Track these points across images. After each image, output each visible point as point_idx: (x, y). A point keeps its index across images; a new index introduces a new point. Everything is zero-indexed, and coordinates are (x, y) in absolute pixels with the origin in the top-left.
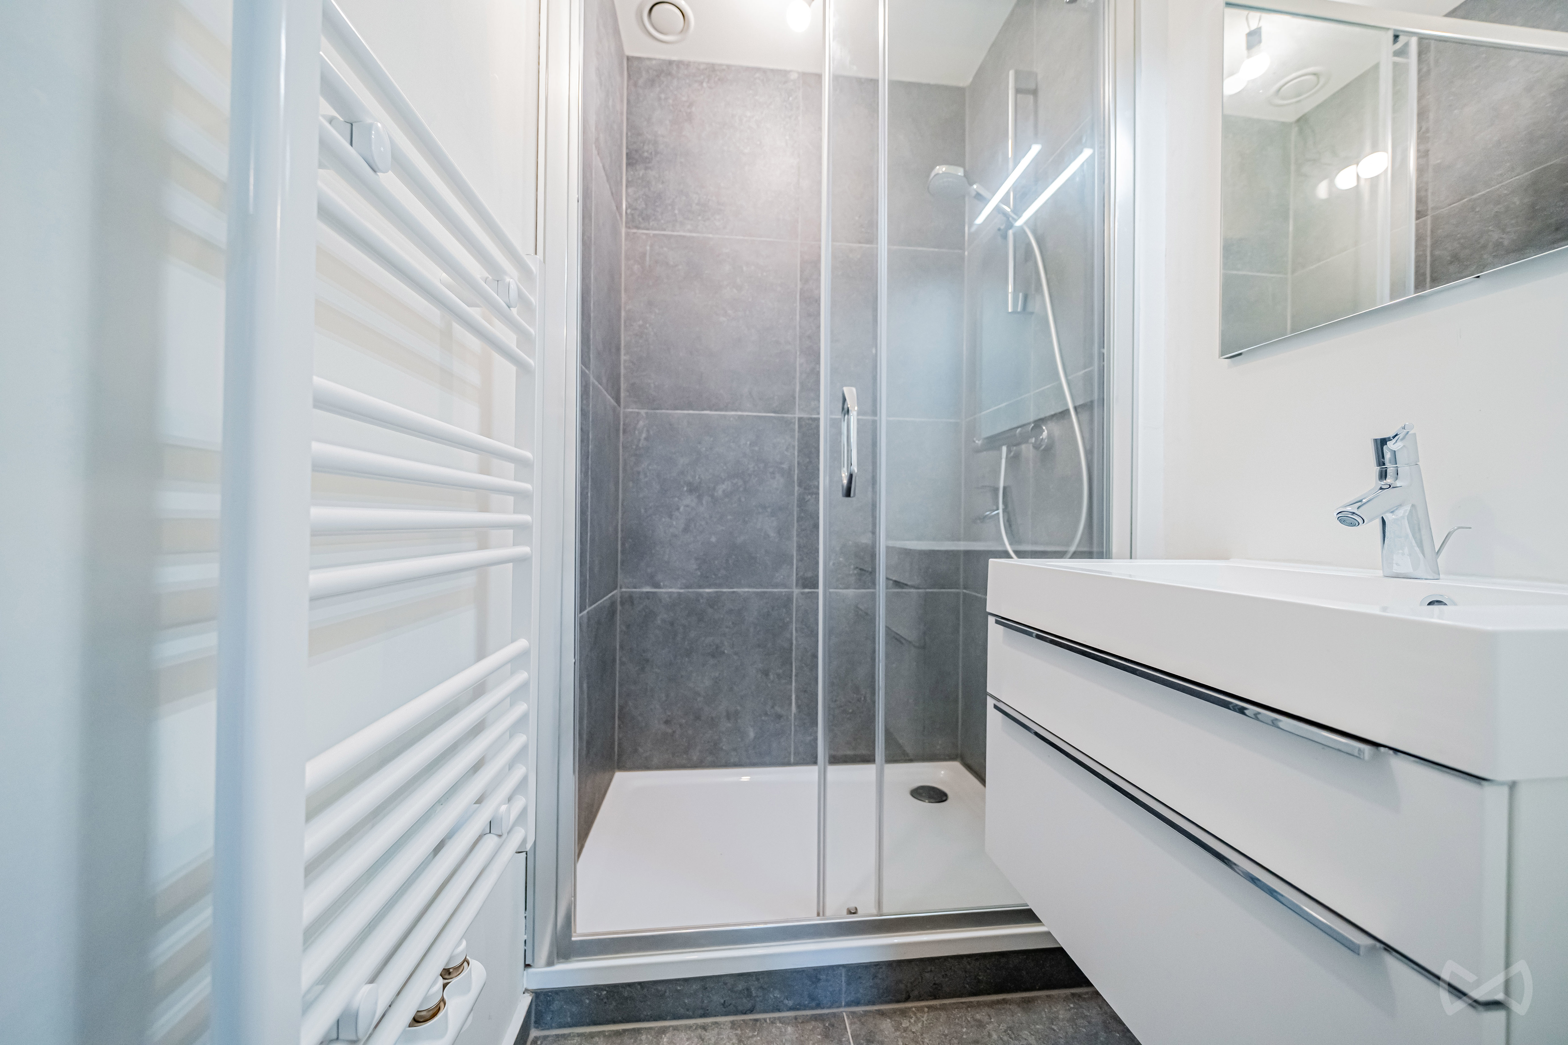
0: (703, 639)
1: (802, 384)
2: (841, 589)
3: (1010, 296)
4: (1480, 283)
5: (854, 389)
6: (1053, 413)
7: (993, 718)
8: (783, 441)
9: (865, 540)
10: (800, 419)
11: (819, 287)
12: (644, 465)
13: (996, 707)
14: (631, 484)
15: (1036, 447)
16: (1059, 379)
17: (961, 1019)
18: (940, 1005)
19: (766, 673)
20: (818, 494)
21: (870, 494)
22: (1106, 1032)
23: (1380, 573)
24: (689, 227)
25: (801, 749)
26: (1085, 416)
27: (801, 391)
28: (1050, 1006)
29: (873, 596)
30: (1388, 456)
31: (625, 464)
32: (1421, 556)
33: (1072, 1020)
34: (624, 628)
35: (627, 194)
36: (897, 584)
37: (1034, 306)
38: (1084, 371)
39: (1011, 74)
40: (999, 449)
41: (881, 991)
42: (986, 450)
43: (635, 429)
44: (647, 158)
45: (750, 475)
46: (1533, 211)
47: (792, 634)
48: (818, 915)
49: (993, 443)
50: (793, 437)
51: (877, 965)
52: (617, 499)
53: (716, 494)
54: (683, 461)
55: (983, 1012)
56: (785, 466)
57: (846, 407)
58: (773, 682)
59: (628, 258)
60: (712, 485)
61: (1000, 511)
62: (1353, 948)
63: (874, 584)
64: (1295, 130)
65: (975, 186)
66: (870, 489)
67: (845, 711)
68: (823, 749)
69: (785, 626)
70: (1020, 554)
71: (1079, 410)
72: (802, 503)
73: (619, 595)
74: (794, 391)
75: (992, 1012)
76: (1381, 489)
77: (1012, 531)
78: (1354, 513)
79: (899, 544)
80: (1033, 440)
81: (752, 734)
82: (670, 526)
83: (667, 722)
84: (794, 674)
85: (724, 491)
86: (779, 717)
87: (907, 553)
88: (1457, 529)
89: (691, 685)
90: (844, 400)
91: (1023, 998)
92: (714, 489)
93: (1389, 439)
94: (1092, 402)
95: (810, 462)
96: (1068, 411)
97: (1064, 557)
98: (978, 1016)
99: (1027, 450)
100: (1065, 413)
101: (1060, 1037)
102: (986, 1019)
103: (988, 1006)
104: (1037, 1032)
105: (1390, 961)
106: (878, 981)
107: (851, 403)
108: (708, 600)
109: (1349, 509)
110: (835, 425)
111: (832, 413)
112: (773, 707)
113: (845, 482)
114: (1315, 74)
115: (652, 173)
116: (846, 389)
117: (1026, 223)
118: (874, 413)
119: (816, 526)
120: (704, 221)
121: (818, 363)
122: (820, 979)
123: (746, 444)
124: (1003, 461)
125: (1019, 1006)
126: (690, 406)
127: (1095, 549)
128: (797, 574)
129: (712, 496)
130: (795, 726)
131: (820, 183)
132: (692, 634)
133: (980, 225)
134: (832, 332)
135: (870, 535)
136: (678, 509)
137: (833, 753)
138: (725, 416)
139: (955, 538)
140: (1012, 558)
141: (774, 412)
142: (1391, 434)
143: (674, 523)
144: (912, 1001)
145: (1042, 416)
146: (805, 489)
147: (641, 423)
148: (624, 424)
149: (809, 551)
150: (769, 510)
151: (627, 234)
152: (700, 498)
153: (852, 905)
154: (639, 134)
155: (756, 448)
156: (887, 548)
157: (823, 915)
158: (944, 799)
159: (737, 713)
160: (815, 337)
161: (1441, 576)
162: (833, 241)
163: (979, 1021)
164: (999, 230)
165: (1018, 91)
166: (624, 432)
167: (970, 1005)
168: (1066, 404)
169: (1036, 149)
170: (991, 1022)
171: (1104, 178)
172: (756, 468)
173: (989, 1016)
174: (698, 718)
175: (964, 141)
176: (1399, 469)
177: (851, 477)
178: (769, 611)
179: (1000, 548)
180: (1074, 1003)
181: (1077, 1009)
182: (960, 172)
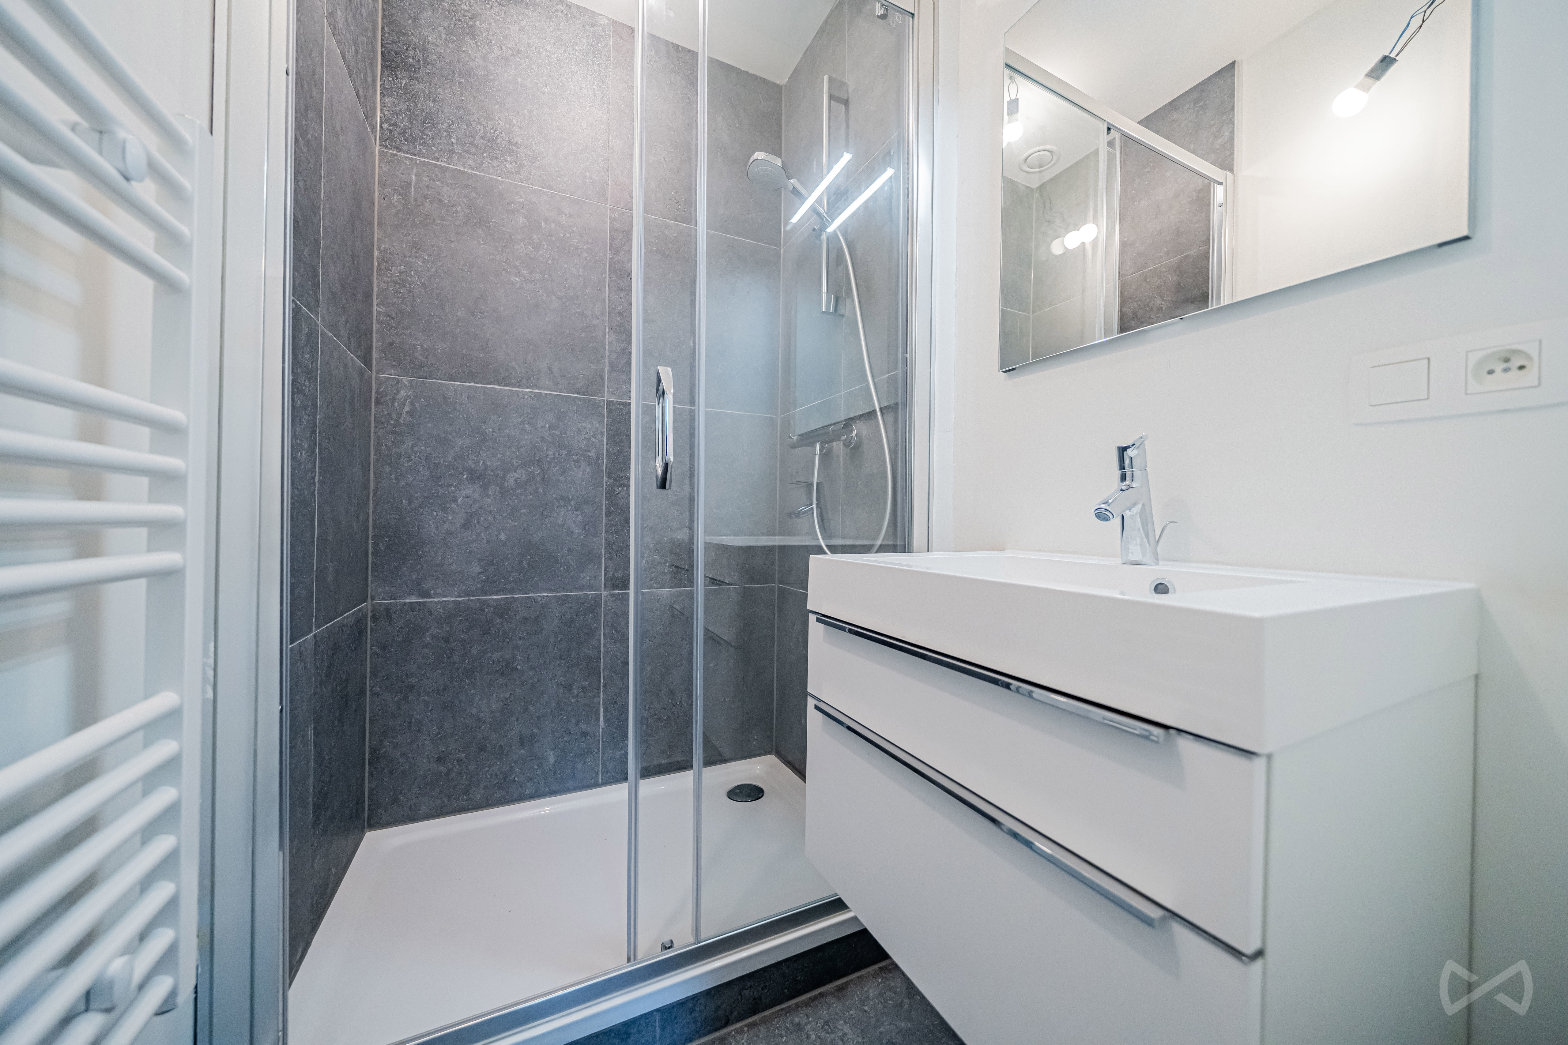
0: (490, 654)
1: (611, 364)
2: (655, 588)
3: (824, 295)
4: (1183, 324)
5: (670, 370)
6: (861, 413)
7: (814, 719)
8: (590, 426)
9: (682, 535)
10: (609, 402)
11: (630, 260)
12: (408, 444)
13: (817, 707)
14: (388, 468)
15: (846, 445)
16: (867, 381)
17: (780, 1029)
18: (760, 1019)
19: (569, 688)
20: (629, 486)
21: (687, 487)
22: (909, 998)
23: (1119, 561)
24: (470, 162)
25: (610, 766)
26: (890, 418)
27: (609, 372)
28: (861, 988)
29: (691, 596)
30: (1127, 462)
31: (379, 443)
32: (1147, 545)
33: (881, 995)
34: (376, 649)
35: (383, 106)
36: (714, 581)
37: (845, 310)
38: (887, 375)
39: (826, 78)
40: (813, 445)
41: (699, 1024)
42: (801, 446)
43: (393, 400)
44: (412, 65)
45: (549, 463)
46: (1179, 288)
47: (599, 640)
48: (629, 960)
49: (808, 439)
50: (601, 422)
51: (694, 998)
52: (366, 487)
53: (506, 484)
54: (461, 442)
55: (801, 1014)
56: (592, 454)
57: (660, 388)
58: (577, 696)
59: (383, 184)
60: (501, 474)
61: (814, 506)
62: (1148, 922)
63: (691, 583)
64: (1036, 195)
65: (792, 181)
66: (687, 482)
67: (660, 720)
68: (634, 761)
69: (592, 633)
70: (834, 549)
71: (884, 411)
72: (611, 494)
73: (370, 608)
74: (603, 370)
75: (809, 1010)
76: (1122, 490)
77: (824, 525)
78: (1106, 509)
79: (716, 540)
80: (844, 438)
81: (552, 759)
82: (444, 522)
83: (440, 760)
84: (602, 685)
85: (516, 480)
86: (585, 734)
87: (725, 549)
88: (1169, 523)
89: (473, 711)
90: (659, 381)
91: (837, 986)
92: (504, 477)
93: (1129, 447)
94: (896, 404)
95: (621, 451)
96: (875, 411)
97: (871, 551)
98: (797, 1020)
99: (838, 447)
100: (871, 414)
101: (871, 1017)
102: (805, 1020)
103: (806, 1006)
104: (851, 1018)
105: (1178, 929)
106: (696, 1014)
107: (667, 384)
108: (495, 608)
109: (1103, 506)
110: (649, 412)
111: (644, 398)
112: (577, 725)
113: (660, 471)
114: (1050, 151)
115: (419, 86)
116: (661, 369)
117: (839, 227)
118: (692, 402)
119: (627, 521)
120: (492, 160)
121: (630, 343)
122: (630, 1034)
123: (545, 426)
124: (817, 457)
125: (834, 996)
126: (471, 377)
127: (899, 543)
128: (605, 575)
129: (501, 486)
130: (603, 742)
131: (631, 146)
132: (474, 651)
133: (795, 224)
134: (645, 311)
135: (687, 530)
136: (456, 501)
137: (645, 764)
138: (517, 393)
139: (771, 533)
140: (827, 554)
141: (579, 393)
142: (1129, 444)
143: (450, 518)
144: (732, 1024)
145: (852, 416)
146: (615, 480)
147: (403, 393)
148: (377, 393)
149: (618, 549)
150: (573, 503)
151: (382, 154)
152: (485, 487)
153: (666, 939)
154: (401, 33)
155: (557, 433)
156: (706, 543)
157: (635, 960)
158: (760, 795)
159: (533, 736)
160: (625, 314)
161: (1160, 562)
162: (646, 212)
163: (799, 1024)
164: (814, 230)
165: (832, 97)
166: (378, 402)
167: (789, 1010)
168: (873, 405)
169: (847, 157)
170: (809, 1022)
171: (909, 193)
172: (557, 455)
173: (807, 1016)
174: (482, 749)
175: (780, 137)
176: (1134, 473)
177: (666, 467)
178: (572, 617)
179: (812, 542)
180: (882, 978)
181: (884, 983)
182: (779, 162)
